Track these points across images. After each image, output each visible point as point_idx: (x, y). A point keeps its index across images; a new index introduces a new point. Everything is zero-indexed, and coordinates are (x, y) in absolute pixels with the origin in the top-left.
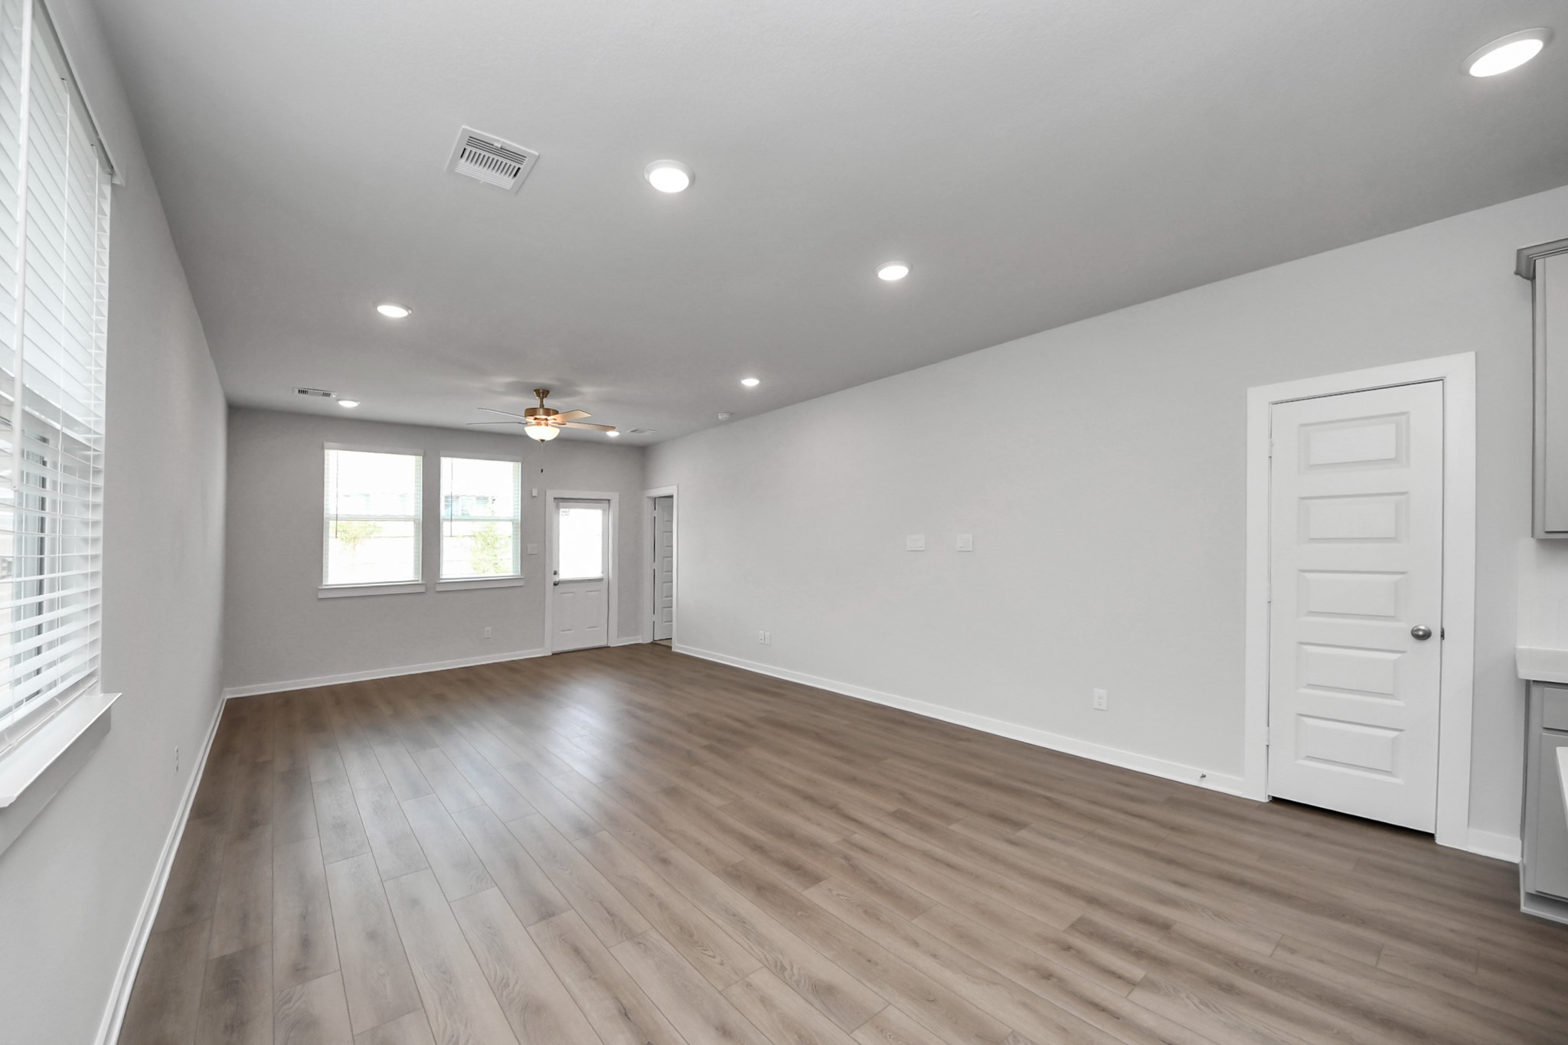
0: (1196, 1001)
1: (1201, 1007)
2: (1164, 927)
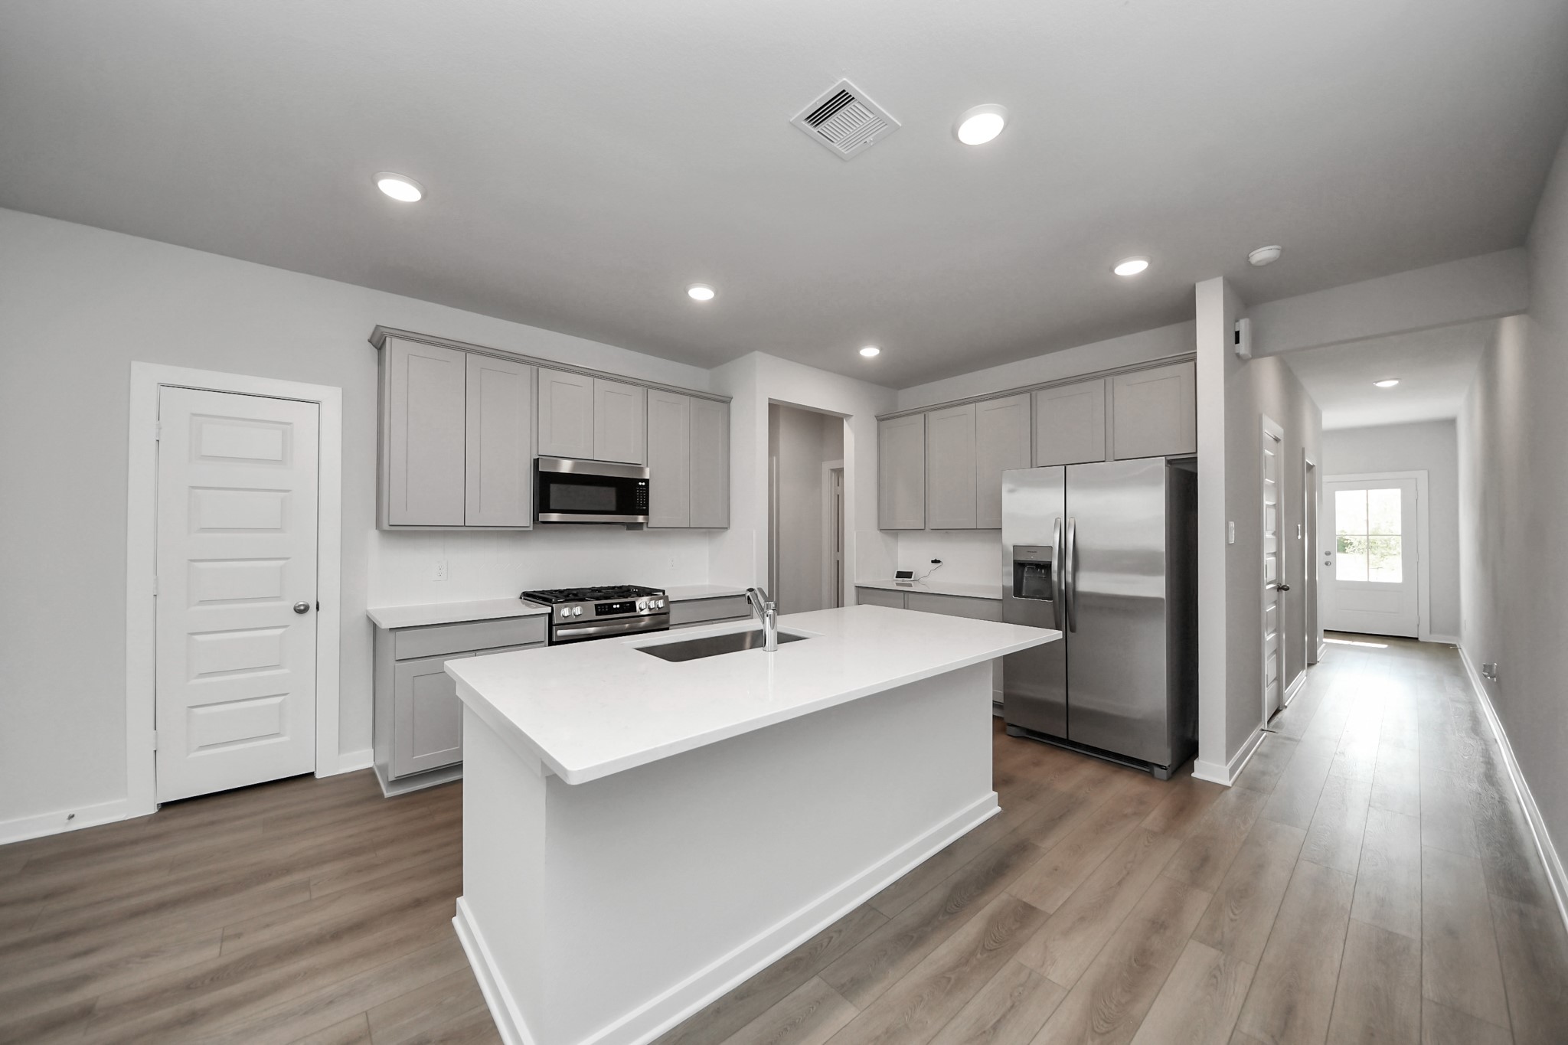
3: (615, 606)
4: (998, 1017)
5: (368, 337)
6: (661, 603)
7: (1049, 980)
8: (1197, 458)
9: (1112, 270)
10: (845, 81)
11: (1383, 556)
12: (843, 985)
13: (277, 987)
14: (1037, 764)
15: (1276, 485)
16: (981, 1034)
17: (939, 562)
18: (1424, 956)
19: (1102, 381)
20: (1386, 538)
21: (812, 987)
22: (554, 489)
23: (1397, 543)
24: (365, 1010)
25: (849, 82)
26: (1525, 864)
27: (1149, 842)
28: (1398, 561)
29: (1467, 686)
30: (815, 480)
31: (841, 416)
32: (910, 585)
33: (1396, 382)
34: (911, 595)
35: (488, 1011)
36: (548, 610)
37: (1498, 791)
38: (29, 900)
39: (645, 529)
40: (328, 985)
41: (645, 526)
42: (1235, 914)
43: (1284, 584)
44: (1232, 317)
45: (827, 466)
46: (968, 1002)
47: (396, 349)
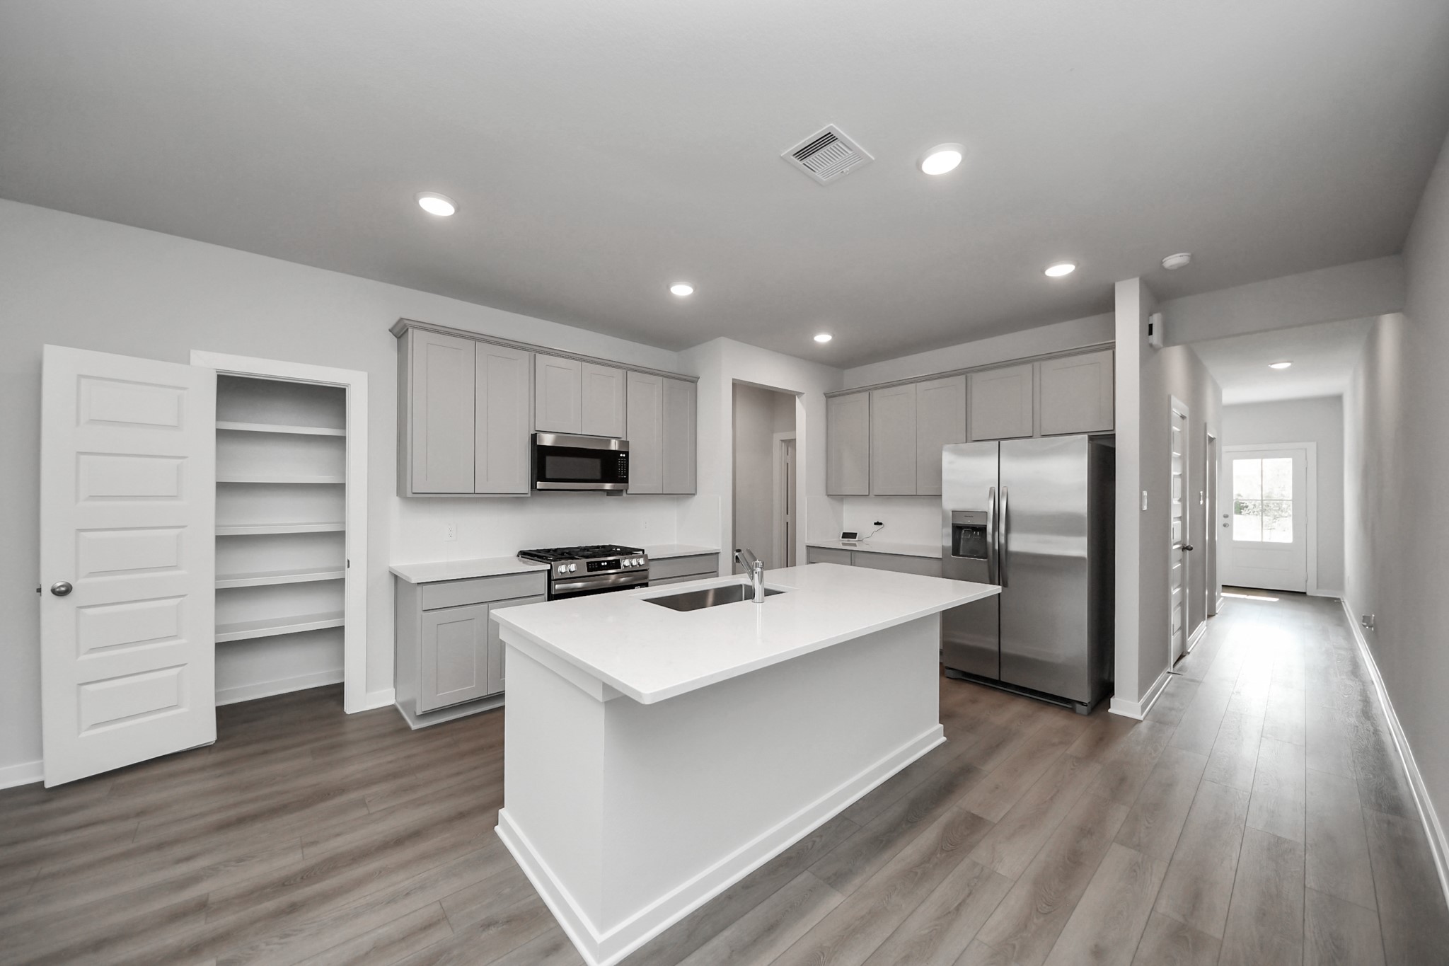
0: (276, 940)
1: (283, 941)
2: (201, 907)
3: (603, 564)
4: (959, 901)
5: (390, 327)
6: (642, 561)
7: (999, 874)
8: (1115, 434)
9: (1043, 272)
10: (831, 126)
11: (1275, 518)
12: (829, 878)
13: (359, 883)
14: (974, 701)
15: (1182, 458)
16: (947, 914)
17: (881, 524)
18: (1307, 855)
19: (1029, 366)
20: (1278, 502)
21: (803, 879)
22: (550, 460)
23: (1288, 507)
24: (438, 899)
25: (834, 126)
26: (1392, 782)
27: (1074, 765)
28: (1288, 523)
29: (1349, 635)
30: (767, 450)
31: (793, 394)
32: (855, 545)
33: (1289, 364)
34: (857, 553)
35: (540, 899)
36: (548, 567)
37: (1373, 724)
38: (124, 817)
39: (624, 495)
40: (402, 881)
41: (624, 492)
42: (1149, 823)
43: (1188, 545)
44: (1147, 312)
45: (778, 437)
46: (933, 890)
47: (417, 339)
